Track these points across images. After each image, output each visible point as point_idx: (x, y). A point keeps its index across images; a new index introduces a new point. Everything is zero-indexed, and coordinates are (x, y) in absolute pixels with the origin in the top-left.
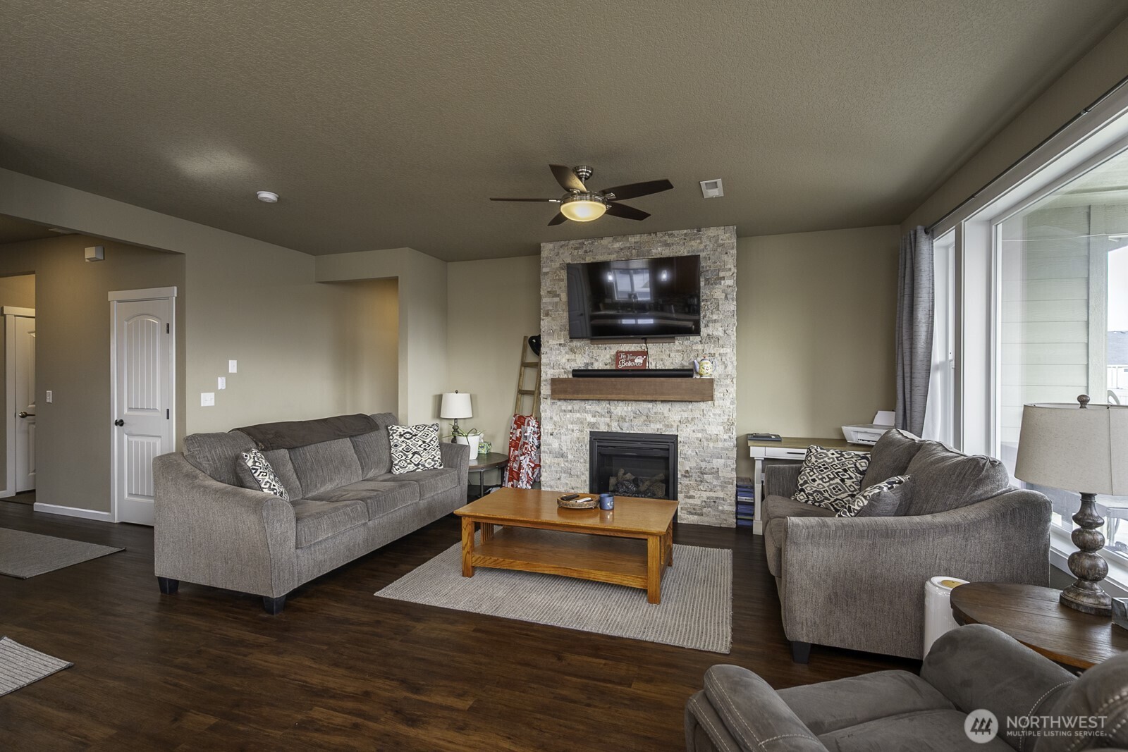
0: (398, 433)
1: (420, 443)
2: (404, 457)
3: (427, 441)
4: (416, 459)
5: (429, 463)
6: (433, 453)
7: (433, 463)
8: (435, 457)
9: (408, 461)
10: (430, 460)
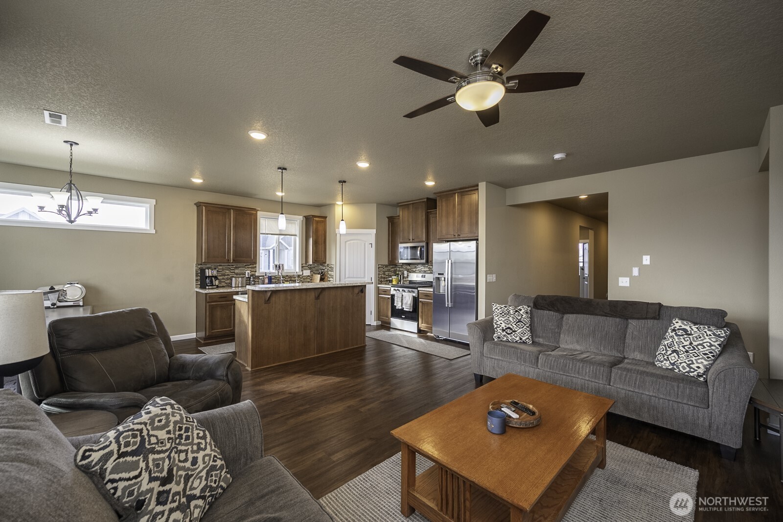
0: (672, 328)
1: (688, 343)
2: (665, 352)
3: (695, 343)
4: (673, 358)
5: (683, 367)
6: (694, 359)
7: (688, 369)
8: (693, 363)
9: (666, 357)
10: (685, 365)
